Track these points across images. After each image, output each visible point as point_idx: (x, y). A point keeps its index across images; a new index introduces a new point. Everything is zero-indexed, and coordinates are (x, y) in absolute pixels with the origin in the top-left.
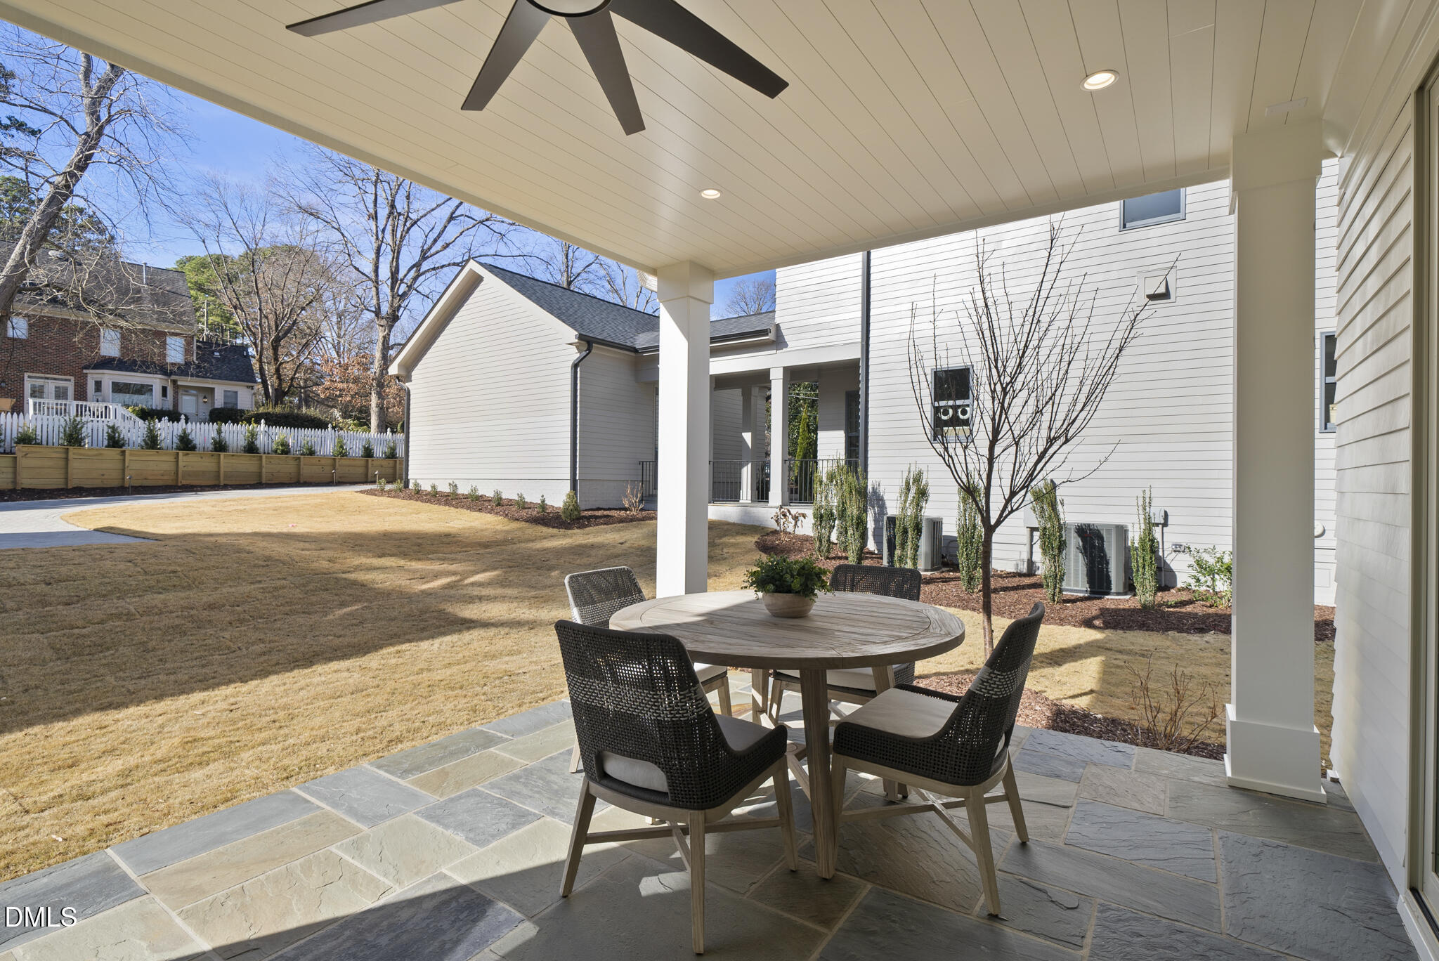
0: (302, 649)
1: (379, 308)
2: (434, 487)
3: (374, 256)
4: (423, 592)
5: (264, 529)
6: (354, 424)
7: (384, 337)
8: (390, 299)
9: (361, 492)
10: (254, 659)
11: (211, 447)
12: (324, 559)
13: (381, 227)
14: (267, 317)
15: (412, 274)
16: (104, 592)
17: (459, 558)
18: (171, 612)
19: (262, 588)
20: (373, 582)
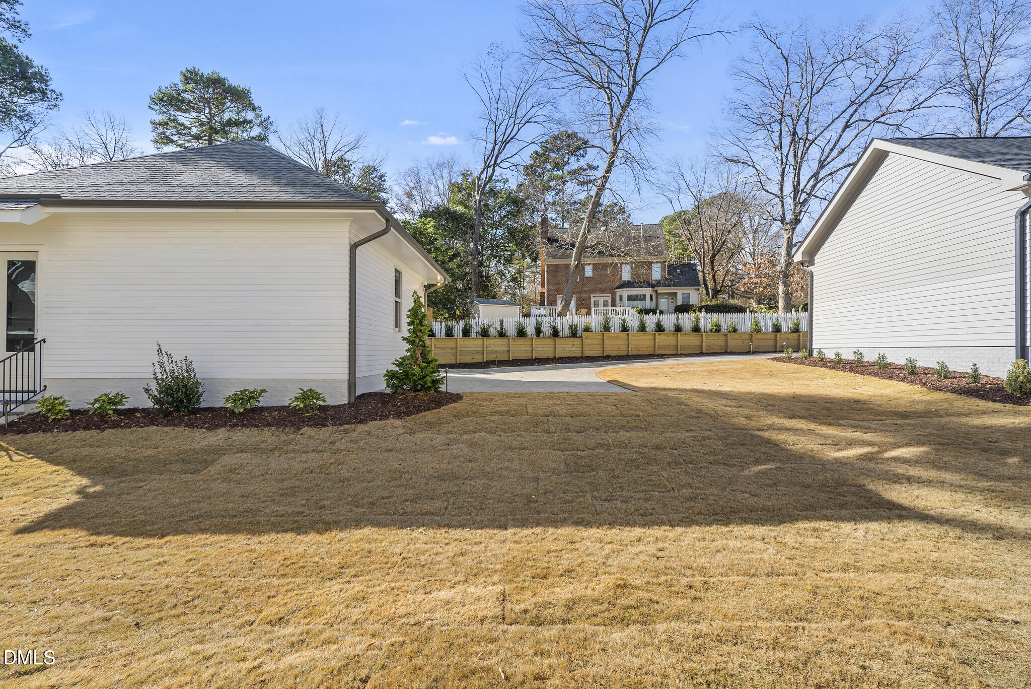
0: (721, 503)
1: (784, 216)
2: (837, 355)
3: (780, 178)
4: (837, 460)
5: (699, 386)
6: (766, 308)
7: (789, 238)
8: (793, 207)
9: (772, 359)
10: (682, 502)
11: (673, 329)
12: (742, 416)
13: (785, 153)
14: (707, 242)
15: (811, 183)
16: (598, 427)
17: (874, 426)
18: (633, 448)
19: (694, 436)
20: (785, 442)
